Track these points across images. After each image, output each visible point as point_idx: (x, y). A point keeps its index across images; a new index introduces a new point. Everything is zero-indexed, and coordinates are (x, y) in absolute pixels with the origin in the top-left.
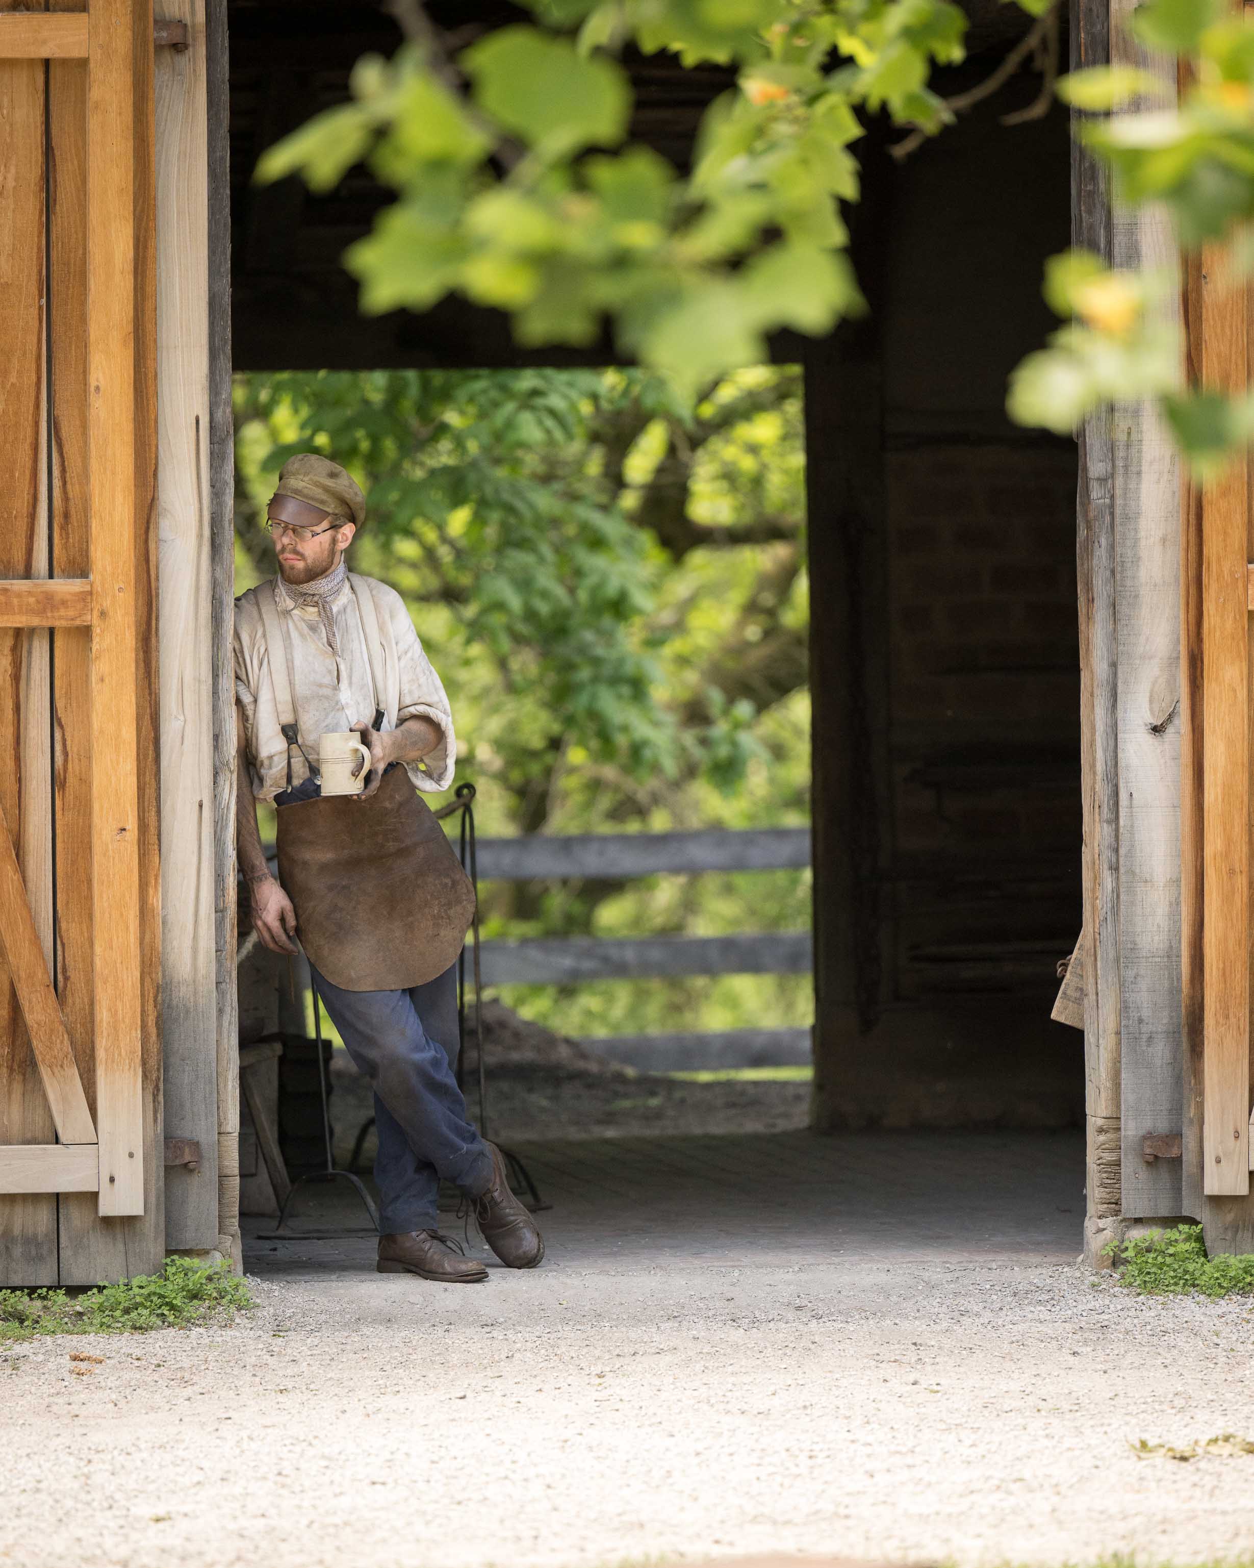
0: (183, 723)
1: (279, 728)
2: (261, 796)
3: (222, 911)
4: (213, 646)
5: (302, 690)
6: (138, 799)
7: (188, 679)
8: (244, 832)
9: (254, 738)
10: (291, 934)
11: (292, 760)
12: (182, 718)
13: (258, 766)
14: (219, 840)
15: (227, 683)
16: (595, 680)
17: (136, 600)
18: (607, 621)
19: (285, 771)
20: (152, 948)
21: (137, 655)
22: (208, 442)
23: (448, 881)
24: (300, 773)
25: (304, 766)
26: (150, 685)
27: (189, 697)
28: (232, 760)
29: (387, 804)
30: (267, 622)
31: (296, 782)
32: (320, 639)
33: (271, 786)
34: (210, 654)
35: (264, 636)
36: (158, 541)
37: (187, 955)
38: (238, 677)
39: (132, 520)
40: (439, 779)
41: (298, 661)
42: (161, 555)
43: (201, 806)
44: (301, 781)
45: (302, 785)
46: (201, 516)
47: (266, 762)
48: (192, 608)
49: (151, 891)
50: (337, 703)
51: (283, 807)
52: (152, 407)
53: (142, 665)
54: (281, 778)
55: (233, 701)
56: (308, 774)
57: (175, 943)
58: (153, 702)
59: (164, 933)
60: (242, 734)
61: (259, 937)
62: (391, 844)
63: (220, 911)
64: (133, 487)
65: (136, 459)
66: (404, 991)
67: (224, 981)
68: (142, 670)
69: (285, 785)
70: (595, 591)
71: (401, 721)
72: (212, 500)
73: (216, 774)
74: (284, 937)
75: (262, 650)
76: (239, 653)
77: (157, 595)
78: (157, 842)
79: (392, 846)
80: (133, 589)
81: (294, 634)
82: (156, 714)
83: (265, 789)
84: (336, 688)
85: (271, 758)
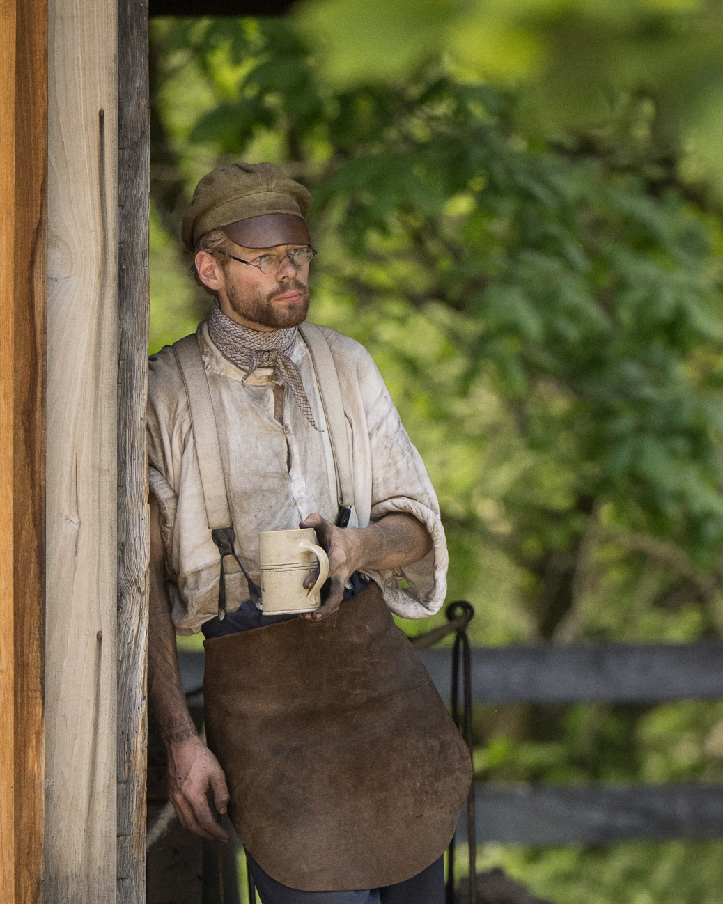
0: (76, 527)
1: (209, 532)
2: (185, 626)
3: (126, 782)
4: (119, 423)
5: (239, 483)
6: (15, 628)
7: (85, 465)
8: (158, 672)
9: (175, 548)
10: (222, 812)
11: (227, 577)
12: (76, 520)
13: (180, 586)
14: (124, 684)
15: (138, 473)
16: (640, 430)
17: (16, 360)
18: (658, 349)
19: (217, 592)
20: (32, 831)
21: (15, 434)
22: (116, 147)
23: (435, 743)
24: (237, 594)
25: (242, 585)
26: (33, 472)
27: (86, 493)
28: (142, 578)
29: (355, 639)
30: (191, 388)
31: (232, 606)
32: (266, 410)
33: (198, 612)
34: (115, 433)
35: (188, 408)
36: (47, 280)
37: (78, 839)
38: (152, 465)
39: (11, 252)
40: (425, 600)
41: (235, 441)
42: (50, 298)
43: (100, 639)
44: (238, 605)
45: (240, 609)
46: (105, 246)
47: (191, 580)
48: (91, 371)
49: (31, 754)
50: (287, 497)
51: (213, 639)
52: (39, 99)
53: (22, 447)
54: (211, 600)
55: (145, 498)
56: (247, 595)
57: (63, 825)
58: (36, 498)
59: (47, 811)
60: (158, 542)
61: (176, 813)
62: (358, 691)
63: (124, 781)
64: (12, 208)
65: (17, 168)
66: (373, 891)
67: (128, 876)
68: (22, 455)
69: (216, 610)
70: (642, 309)
71: (375, 519)
72: (120, 225)
73: (120, 597)
74: (209, 819)
75: (186, 428)
76: (153, 432)
77: (44, 353)
78: (39, 686)
79: (360, 694)
80: (11, 343)
81: (229, 407)
82: (41, 514)
83: (190, 617)
84: (285, 476)
85: (197, 573)
